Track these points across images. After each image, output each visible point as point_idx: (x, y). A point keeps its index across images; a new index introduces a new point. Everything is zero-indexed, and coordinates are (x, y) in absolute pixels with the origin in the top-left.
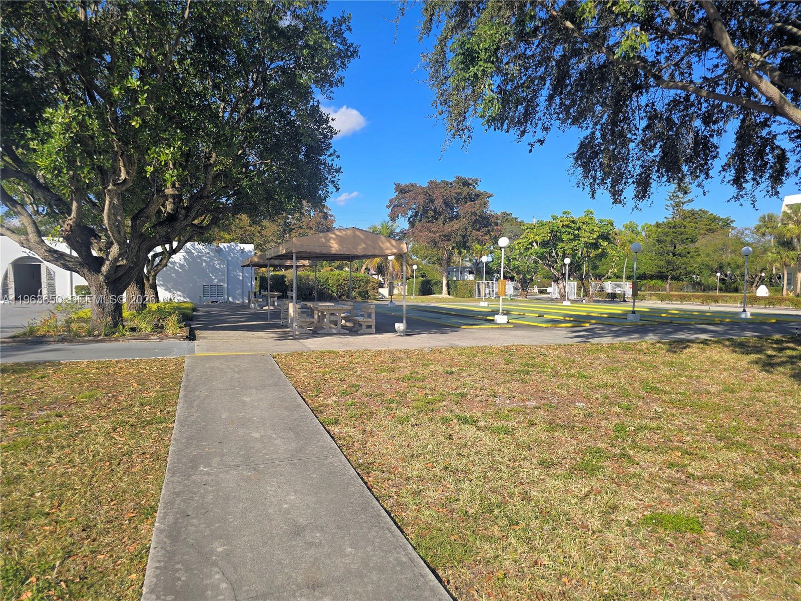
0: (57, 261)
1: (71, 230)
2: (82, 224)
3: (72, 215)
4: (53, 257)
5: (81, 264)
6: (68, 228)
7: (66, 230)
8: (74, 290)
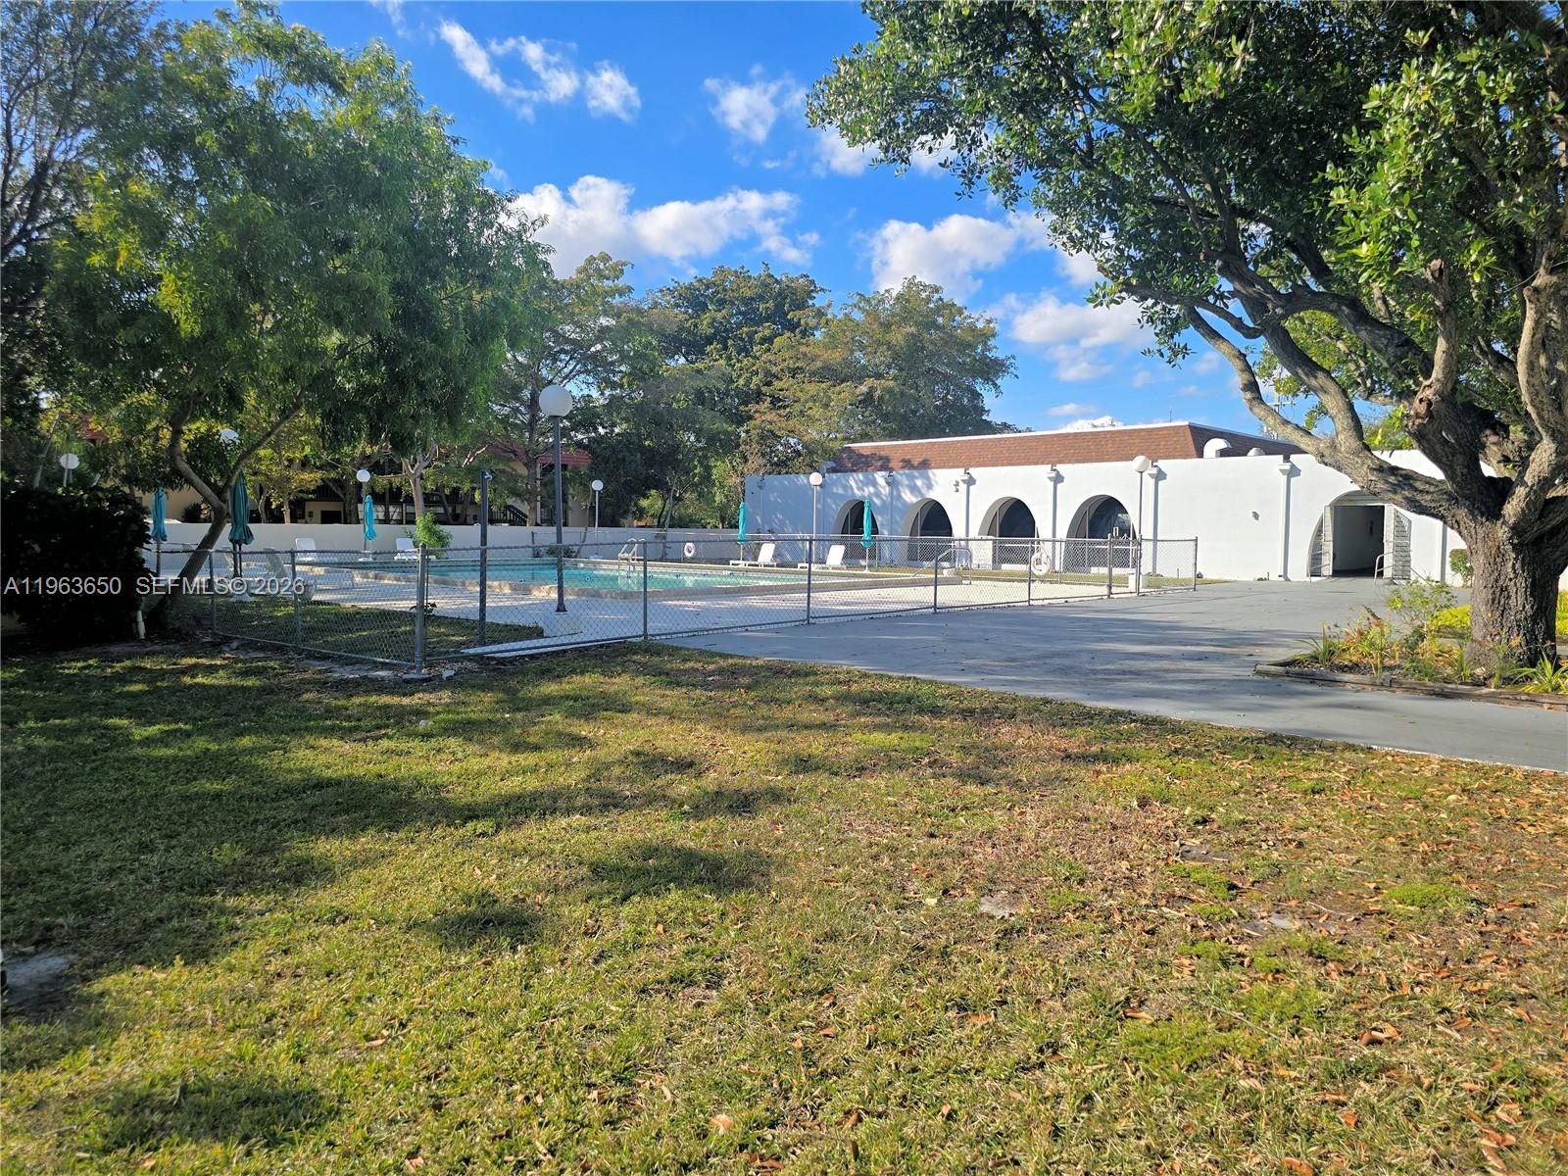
0: (1395, 493)
1: (1429, 413)
2: (1459, 399)
3: (1434, 375)
4: (1387, 482)
5: (1451, 497)
6: (1422, 409)
7: (1417, 415)
8: (1448, 559)
